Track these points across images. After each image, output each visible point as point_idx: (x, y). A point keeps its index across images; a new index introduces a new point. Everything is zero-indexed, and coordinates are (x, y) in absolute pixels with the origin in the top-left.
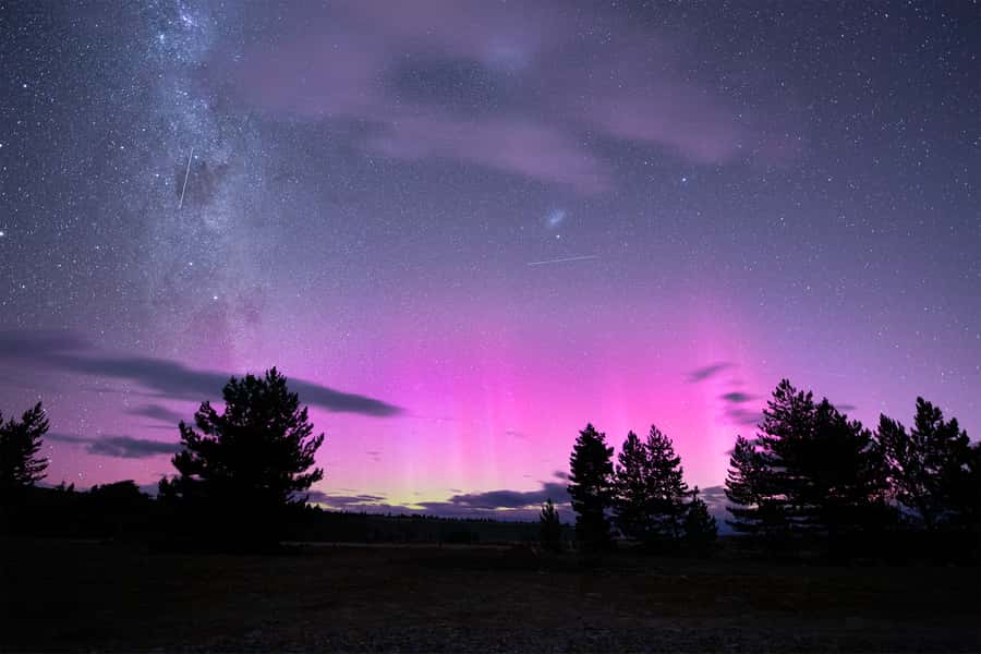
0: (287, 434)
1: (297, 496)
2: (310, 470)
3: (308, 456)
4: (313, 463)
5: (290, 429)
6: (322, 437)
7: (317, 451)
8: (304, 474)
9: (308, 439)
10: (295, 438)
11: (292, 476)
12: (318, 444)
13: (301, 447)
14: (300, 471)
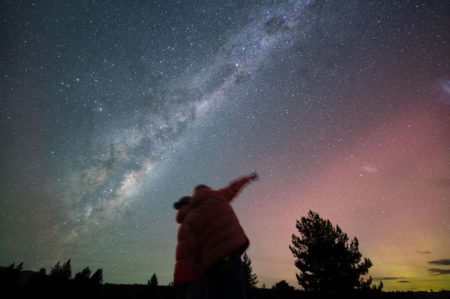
0: (336, 242)
1: (364, 278)
2: (362, 261)
3: (355, 252)
4: (361, 256)
5: (337, 239)
6: (356, 239)
7: (359, 247)
8: (360, 263)
9: (349, 242)
10: (341, 244)
11: (354, 266)
12: (357, 244)
13: (347, 247)
14: (357, 262)
